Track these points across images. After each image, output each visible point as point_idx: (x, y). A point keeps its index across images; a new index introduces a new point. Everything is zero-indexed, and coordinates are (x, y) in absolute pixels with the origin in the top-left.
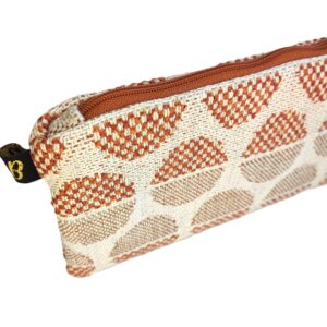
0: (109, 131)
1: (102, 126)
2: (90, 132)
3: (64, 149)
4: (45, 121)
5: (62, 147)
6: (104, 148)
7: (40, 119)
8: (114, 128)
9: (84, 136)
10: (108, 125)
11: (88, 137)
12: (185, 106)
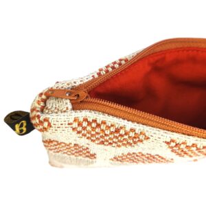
0: (85, 124)
1: (81, 120)
2: (71, 121)
3: (51, 127)
4: (44, 97)
5: (49, 125)
6: (79, 132)
7: (41, 95)
8: (89, 124)
9: (67, 123)
10: (86, 120)
11: (69, 124)
12: (148, 138)
